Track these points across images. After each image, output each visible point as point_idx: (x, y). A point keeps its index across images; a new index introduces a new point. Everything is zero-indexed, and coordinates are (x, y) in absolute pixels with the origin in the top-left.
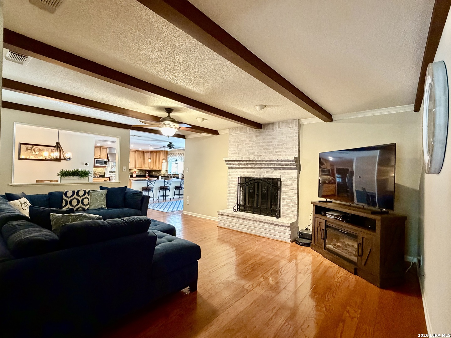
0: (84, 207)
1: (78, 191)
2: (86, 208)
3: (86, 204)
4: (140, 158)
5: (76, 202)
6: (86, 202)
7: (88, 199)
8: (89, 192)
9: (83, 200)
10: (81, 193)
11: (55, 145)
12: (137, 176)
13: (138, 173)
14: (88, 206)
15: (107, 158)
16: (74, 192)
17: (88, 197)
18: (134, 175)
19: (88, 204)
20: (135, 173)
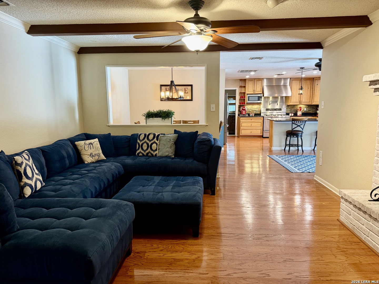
0: (152, 152)
1: (149, 135)
2: (154, 154)
3: (154, 150)
4: (308, 88)
5: (146, 146)
6: (154, 146)
7: (157, 144)
8: (158, 135)
9: (152, 144)
10: (151, 137)
11: (169, 83)
12: (304, 114)
13: (305, 110)
14: (157, 152)
15: (261, 93)
16: (145, 135)
17: (156, 141)
18: (299, 113)
19: (156, 150)
20: (301, 110)
